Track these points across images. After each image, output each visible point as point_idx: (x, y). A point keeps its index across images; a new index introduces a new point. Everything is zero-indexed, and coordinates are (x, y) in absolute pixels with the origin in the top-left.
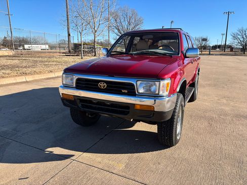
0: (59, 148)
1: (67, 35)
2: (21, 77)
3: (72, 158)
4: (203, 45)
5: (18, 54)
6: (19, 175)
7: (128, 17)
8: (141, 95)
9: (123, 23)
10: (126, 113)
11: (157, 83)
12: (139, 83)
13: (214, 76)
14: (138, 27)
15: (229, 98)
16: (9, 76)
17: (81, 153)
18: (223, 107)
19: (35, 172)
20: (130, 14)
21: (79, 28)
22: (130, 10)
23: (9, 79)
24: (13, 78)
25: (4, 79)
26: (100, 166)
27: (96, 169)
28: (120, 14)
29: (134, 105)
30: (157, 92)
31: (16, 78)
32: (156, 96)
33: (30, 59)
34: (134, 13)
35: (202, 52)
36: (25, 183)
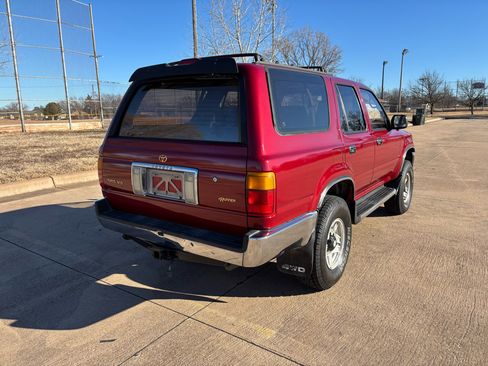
4: (475, 97)
6: (100, 335)
20: (313, 43)
22: (314, 34)
26: (233, 331)
27: (225, 335)
28: (294, 44)
34: (322, 40)
35: (472, 111)
36: (109, 348)
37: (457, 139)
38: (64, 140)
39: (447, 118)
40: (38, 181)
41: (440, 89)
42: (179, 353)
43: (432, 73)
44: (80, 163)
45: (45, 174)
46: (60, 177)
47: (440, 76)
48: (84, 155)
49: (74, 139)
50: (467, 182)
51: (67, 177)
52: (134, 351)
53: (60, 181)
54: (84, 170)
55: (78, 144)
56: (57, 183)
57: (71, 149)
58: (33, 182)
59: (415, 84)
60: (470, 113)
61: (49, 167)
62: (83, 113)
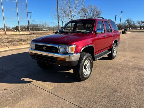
0: (27, 78)
1: (57, 22)
2: (27, 45)
3: (31, 83)
4: (142, 26)
5: (32, 33)
6: (5, 88)
7: (92, 10)
8: (61, 53)
9: (89, 15)
10: (54, 62)
11: (67, 47)
12: (60, 47)
13: (138, 45)
14: (98, 16)
15: (137, 58)
16: (21, 44)
17: (36, 81)
18: (129, 63)
19: (12, 87)
20: (93, 9)
21: (61, 18)
22: (93, 6)
23: (21, 46)
24: (23, 46)
25: (18, 46)
26: (41, 87)
27: (39, 88)
28: (87, 9)
29: (57, 58)
30: (67, 52)
31: (25, 45)
32: (67, 54)
33: (36, 36)
34: (96, 8)
35: (141, 30)
36: (6, 91)
37: (133, 38)
38: (16, 37)
39: (133, 32)
40: (4, 48)
41: (132, 23)
42: (24, 92)
43: (129, 18)
44: (18, 43)
45: (6, 46)
46: (11, 47)
47: (132, 20)
48: (20, 41)
49: (19, 37)
50: (128, 50)
51: (13, 47)
52: (12, 92)
53: (11, 48)
54: (18, 45)
55: (20, 38)
56: (10, 49)
57: (17, 39)
58: (2, 48)
59: (124, 22)
60: (140, 31)
61: (8, 44)
62: (26, 30)
